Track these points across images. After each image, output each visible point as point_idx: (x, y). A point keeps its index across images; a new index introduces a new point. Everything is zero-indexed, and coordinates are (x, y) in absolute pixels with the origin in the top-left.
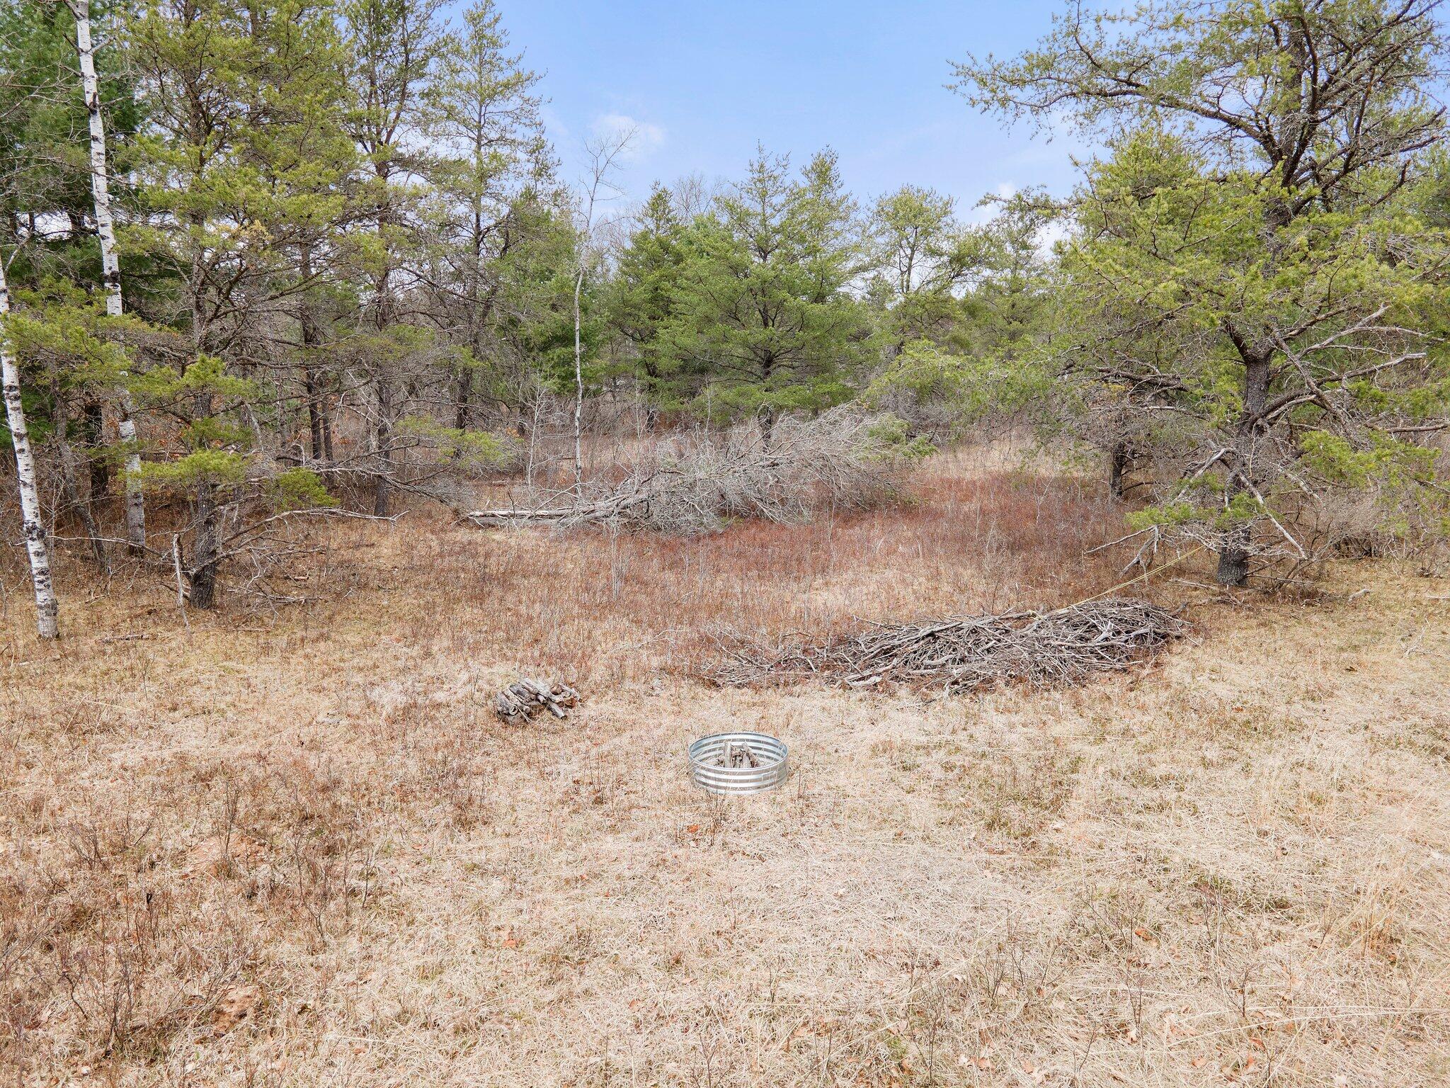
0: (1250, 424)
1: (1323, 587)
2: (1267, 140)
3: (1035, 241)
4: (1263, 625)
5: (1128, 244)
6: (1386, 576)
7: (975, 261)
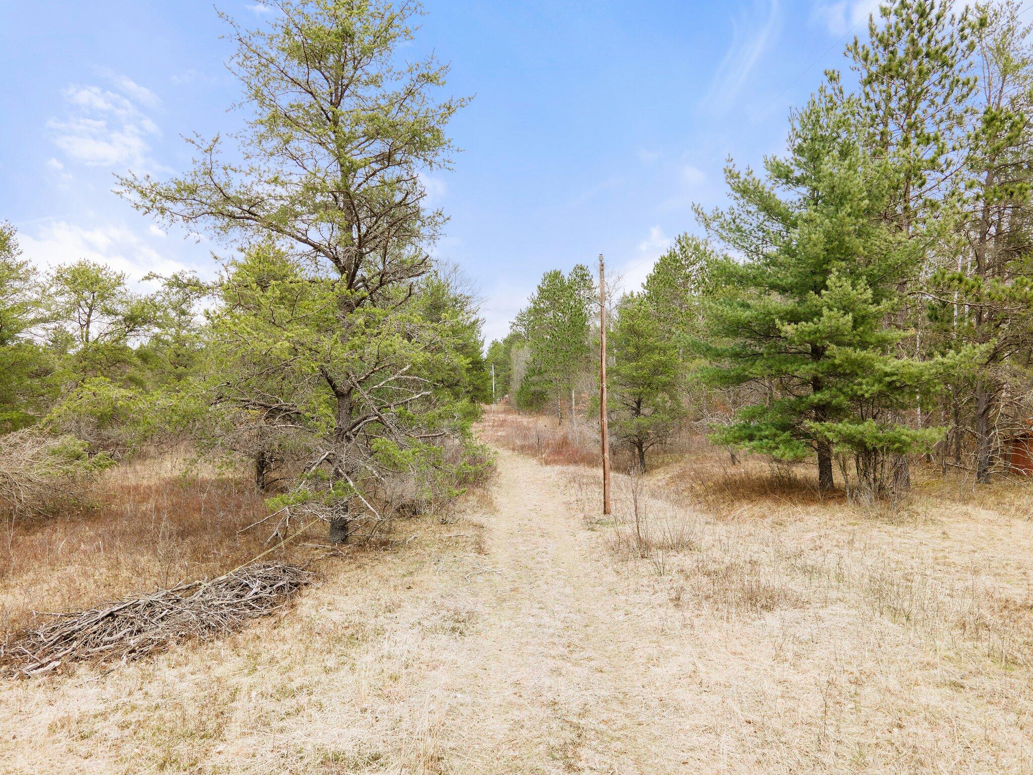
0: (342, 435)
1: (392, 537)
2: (336, 260)
3: (192, 310)
4: (359, 567)
5: (255, 315)
6: (424, 526)
7: (145, 321)
